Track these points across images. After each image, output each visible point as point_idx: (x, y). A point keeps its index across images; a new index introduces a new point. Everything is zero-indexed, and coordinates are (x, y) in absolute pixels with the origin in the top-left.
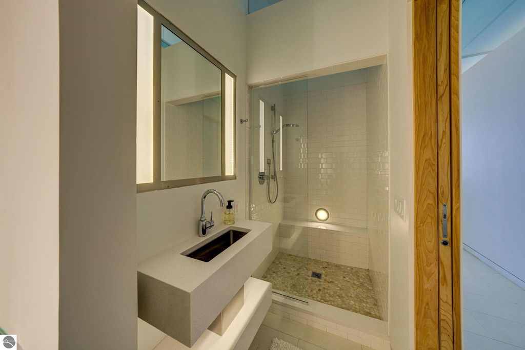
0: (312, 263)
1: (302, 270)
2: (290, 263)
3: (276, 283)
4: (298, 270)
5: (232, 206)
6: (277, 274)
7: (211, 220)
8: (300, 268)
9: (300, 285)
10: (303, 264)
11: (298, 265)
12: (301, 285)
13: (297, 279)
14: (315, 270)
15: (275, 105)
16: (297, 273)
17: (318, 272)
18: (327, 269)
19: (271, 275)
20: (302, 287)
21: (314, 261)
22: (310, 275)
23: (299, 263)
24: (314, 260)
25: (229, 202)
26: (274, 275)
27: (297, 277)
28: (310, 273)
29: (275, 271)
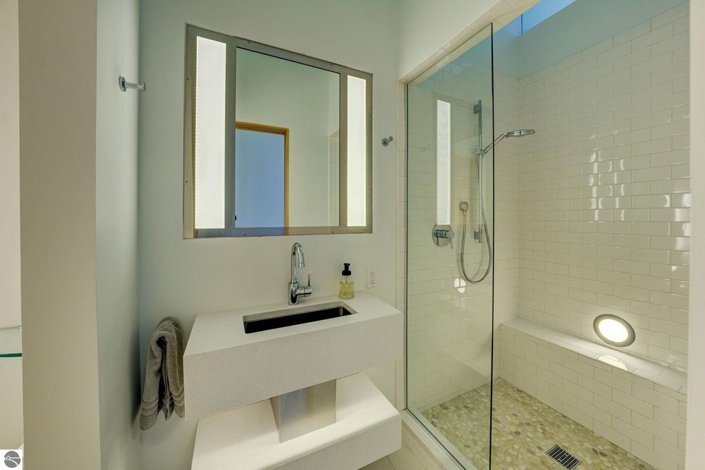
0: (565, 428)
1: (530, 429)
2: (511, 406)
3: (459, 426)
4: (521, 425)
5: (350, 272)
6: (471, 412)
7: (309, 285)
8: (529, 424)
9: (507, 453)
10: (540, 419)
11: (528, 417)
12: (510, 455)
13: (509, 440)
14: (567, 445)
15: (480, 102)
16: (513, 429)
17: (571, 452)
18: (602, 458)
19: (458, 408)
20: (509, 459)
21: (573, 427)
22: (546, 449)
23: (530, 413)
24: (577, 424)
25: (347, 266)
26: (464, 411)
27: (510, 437)
28: (549, 445)
29: (470, 406)
